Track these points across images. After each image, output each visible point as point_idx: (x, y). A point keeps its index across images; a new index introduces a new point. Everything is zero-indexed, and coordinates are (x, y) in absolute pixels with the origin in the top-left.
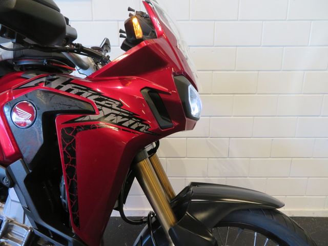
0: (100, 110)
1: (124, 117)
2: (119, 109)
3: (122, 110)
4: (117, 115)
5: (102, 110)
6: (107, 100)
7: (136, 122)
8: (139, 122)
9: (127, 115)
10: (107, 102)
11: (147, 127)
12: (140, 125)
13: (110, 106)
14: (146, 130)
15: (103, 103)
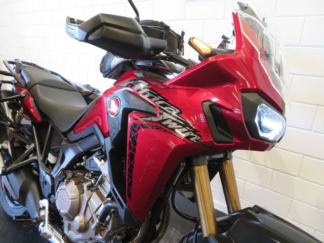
0: (161, 114)
1: (179, 124)
2: (177, 116)
3: (179, 117)
4: (173, 121)
5: (162, 114)
6: (169, 107)
7: (189, 131)
8: (192, 131)
9: (183, 123)
10: (169, 108)
11: (199, 138)
12: (192, 134)
13: (170, 112)
14: (197, 141)
15: (165, 108)
